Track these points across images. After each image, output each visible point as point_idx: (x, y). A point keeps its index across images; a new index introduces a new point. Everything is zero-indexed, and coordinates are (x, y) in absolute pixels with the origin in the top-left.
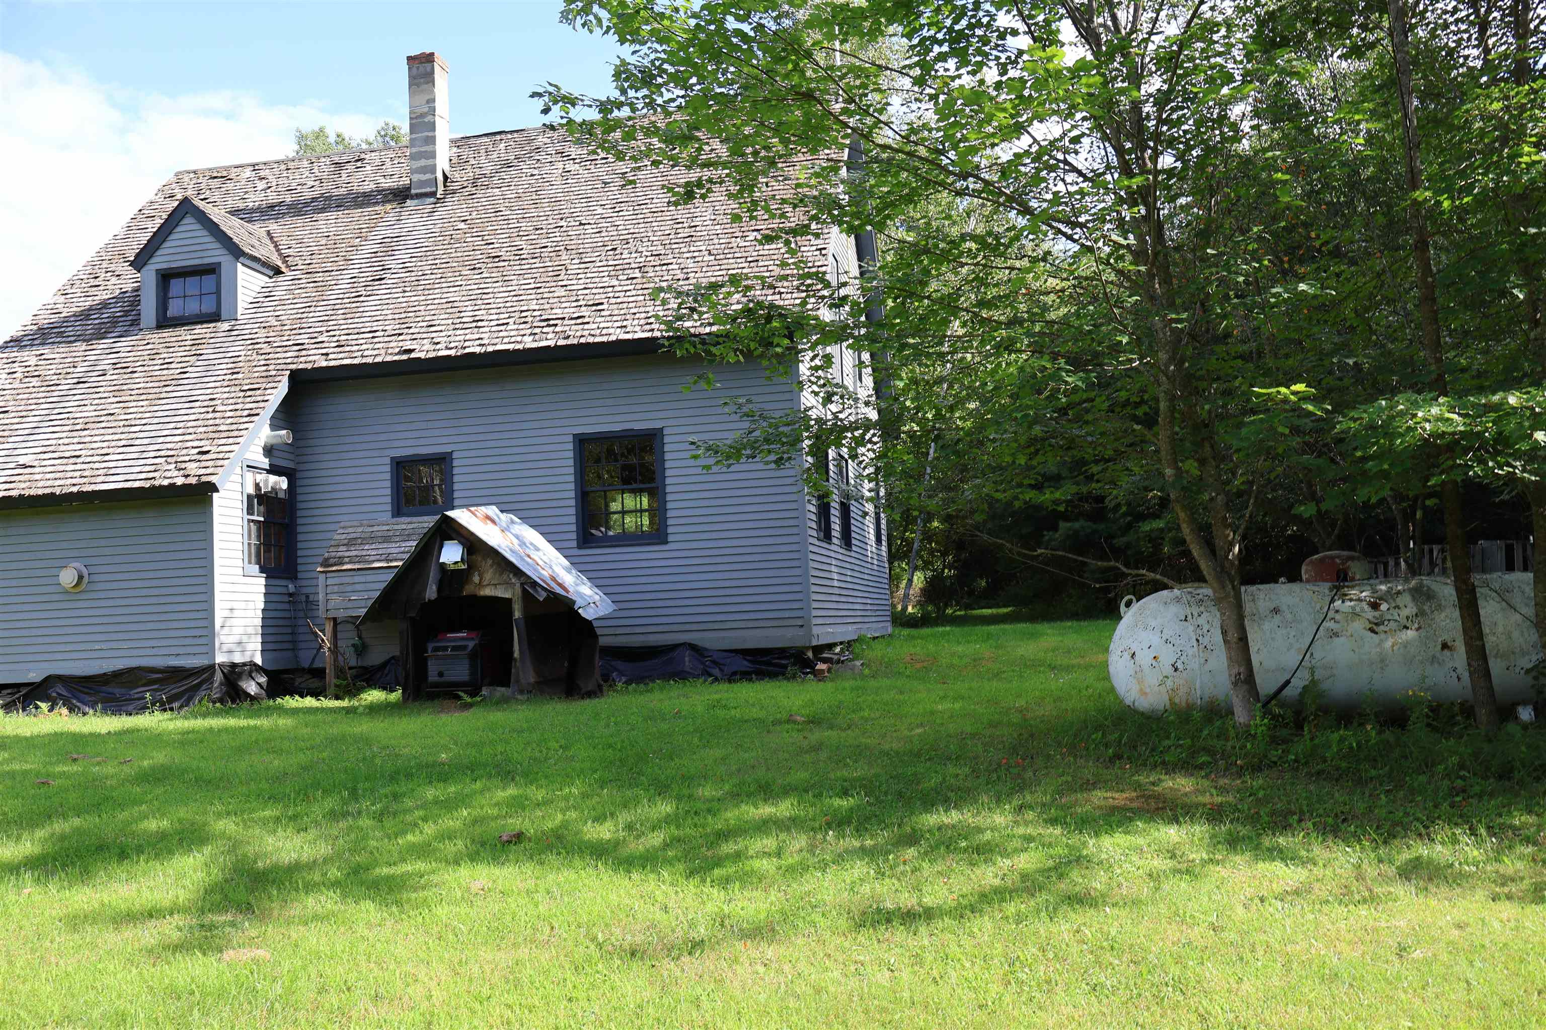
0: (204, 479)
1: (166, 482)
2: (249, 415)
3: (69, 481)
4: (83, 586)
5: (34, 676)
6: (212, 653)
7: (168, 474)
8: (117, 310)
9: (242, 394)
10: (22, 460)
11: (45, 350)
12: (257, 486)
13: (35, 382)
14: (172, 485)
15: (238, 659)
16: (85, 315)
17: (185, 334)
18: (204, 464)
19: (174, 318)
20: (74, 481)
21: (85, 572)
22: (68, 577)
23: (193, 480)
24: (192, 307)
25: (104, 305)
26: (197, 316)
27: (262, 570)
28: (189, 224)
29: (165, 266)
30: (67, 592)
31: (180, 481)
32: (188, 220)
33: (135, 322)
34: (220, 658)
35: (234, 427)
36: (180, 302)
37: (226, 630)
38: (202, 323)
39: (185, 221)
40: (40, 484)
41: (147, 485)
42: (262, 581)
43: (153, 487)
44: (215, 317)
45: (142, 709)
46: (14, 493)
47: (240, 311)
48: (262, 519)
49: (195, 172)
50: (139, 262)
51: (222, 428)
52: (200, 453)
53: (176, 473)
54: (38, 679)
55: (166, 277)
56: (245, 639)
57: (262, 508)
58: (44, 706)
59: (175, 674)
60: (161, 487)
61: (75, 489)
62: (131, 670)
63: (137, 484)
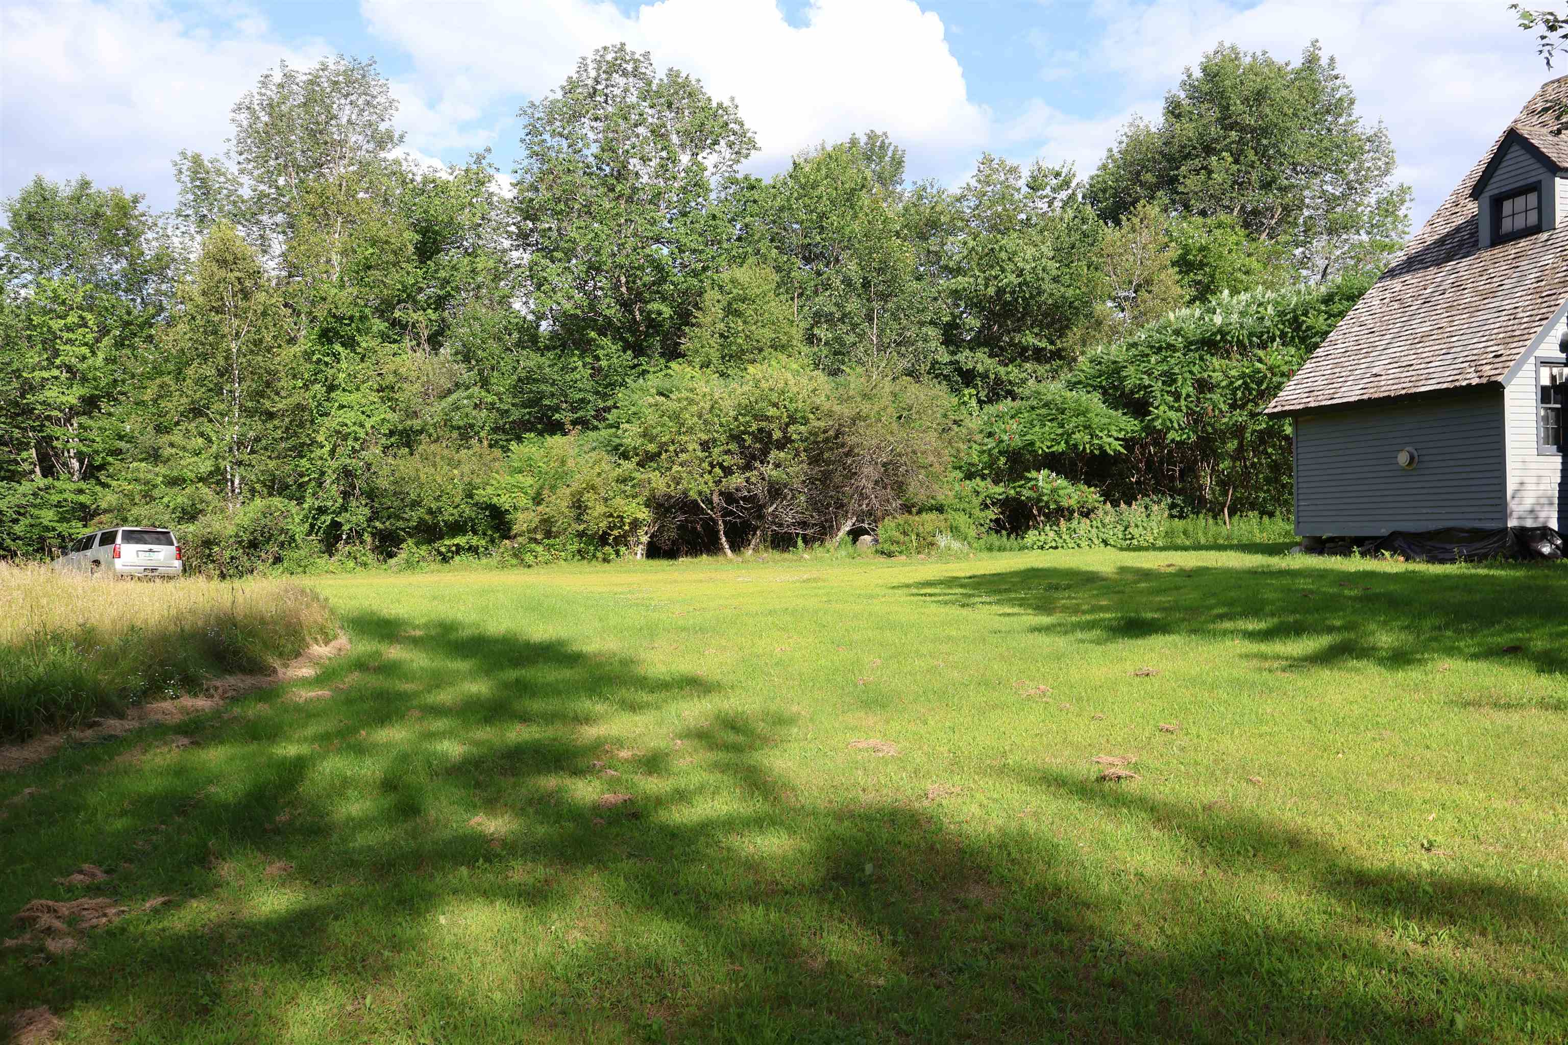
0: (1493, 379)
1: (1464, 383)
2: (1541, 320)
3: (1400, 386)
4: (1414, 465)
5: (1384, 532)
6: (1505, 520)
7: (1468, 376)
8: (1465, 234)
9: (1540, 300)
10: (1375, 371)
11: (1408, 277)
12: (1553, 378)
13: (1396, 305)
14: (1469, 385)
15: (1529, 523)
16: (1441, 242)
17: (1511, 249)
18: (1496, 366)
19: (1507, 235)
20: (1404, 385)
21: (1416, 454)
22: (1403, 458)
23: (1484, 381)
24: (1520, 223)
25: (1458, 229)
26: (1523, 230)
27: (1559, 450)
28: (1516, 151)
29: (1496, 192)
30: (1403, 469)
31: (1475, 382)
32: (1515, 147)
33: (1476, 243)
34: (1512, 523)
35: (1526, 331)
36: (1510, 219)
37: (1516, 501)
38: (1526, 236)
39: (1512, 150)
40: (1383, 389)
41: (1451, 386)
42: (1559, 459)
43: (1456, 387)
44: (1537, 229)
45: (1453, 561)
46: (1365, 397)
47: (1558, 220)
48: (1559, 406)
49: (1558, 81)
50: (1476, 192)
51: (1516, 333)
52: (1496, 356)
53: (1474, 375)
54: (1387, 534)
55: (1497, 203)
56: (1538, 508)
57: (1559, 397)
58: (1387, 554)
59: (1477, 535)
60: (1461, 386)
61: (1403, 392)
62: (1448, 530)
63: (1445, 386)
